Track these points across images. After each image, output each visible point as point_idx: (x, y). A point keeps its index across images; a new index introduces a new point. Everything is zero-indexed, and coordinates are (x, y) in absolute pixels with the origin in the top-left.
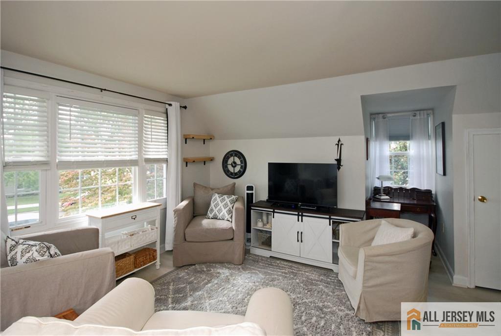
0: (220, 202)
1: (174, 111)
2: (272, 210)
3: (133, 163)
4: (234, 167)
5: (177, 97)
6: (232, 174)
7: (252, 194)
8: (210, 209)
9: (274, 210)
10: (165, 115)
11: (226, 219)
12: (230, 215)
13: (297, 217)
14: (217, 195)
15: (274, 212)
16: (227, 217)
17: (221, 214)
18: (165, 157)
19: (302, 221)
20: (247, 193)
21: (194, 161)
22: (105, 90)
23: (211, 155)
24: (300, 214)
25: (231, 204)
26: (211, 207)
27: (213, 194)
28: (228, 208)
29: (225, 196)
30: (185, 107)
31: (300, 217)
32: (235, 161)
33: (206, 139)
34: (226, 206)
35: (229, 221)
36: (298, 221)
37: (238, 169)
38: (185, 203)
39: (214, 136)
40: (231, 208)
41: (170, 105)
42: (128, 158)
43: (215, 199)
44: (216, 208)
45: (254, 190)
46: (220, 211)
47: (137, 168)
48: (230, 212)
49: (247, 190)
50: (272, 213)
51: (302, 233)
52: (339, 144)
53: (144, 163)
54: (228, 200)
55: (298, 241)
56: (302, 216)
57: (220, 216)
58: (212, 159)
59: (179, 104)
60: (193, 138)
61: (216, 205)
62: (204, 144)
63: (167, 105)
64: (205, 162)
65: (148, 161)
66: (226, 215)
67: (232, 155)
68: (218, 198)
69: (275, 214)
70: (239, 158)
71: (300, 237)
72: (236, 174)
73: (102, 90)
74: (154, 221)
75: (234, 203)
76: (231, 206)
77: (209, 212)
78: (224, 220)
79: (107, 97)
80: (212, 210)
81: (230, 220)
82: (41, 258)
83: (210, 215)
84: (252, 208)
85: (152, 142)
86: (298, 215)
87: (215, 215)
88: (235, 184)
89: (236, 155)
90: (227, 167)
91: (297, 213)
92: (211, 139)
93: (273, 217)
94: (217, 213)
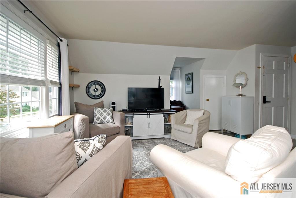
0: (103, 113)
2: (133, 114)
3: (43, 83)
6: (94, 96)
7: (115, 107)
8: (96, 118)
9: (134, 114)
11: (110, 122)
14: (99, 109)
15: (134, 115)
17: (106, 120)
19: (150, 117)
20: (112, 107)
22: (31, 12)
24: (149, 113)
25: (111, 112)
27: (95, 109)
29: (106, 109)
31: (149, 115)
32: (97, 87)
34: (108, 114)
36: (148, 117)
41: (61, 40)
42: (39, 78)
43: (98, 111)
44: (101, 116)
45: (116, 104)
46: (105, 118)
49: (112, 105)
51: (150, 123)
52: (160, 80)
53: (50, 84)
54: (108, 111)
55: (148, 128)
56: (150, 114)
57: (105, 121)
58: (79, 86)
61: (101, 114)
62: (72, 75)
65: (52, 82)
66: (110, 119)
71: (149, 125)
72: (98, 96)
76: (111, 114)
77: (95, 120)
78: (108, 123)
80: (98, 118)
81: (113, 122)
83: (97, 121)
87: (102, 121)
91: (147, 114)
93: (134, 118)
94: (103, 120)
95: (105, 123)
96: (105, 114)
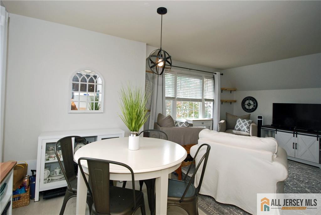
0: (242, 123)
1: (217, 76)
2: (275, 129)
3: (200, 100)
4: (249, 106)
5: (219, 69)
6: (248, 110)
7: (261, 121)
8: (236, 126)
10: (213, 79)
11: (246, 131)
12: (248, 129)
13: (293, 134)
14: (240, 119)
15: (276, 131)
16: (246, 130)
17: (243, 129)
18: (213, 98)
19: (297, 137)
20: (258, 120)
21: (226, 102)
22: (192, 69)
23: (234, 99)
24: (295, 132)
25: (249, 124)
26: (236, 125)
27: (237, 119)
28: (247, 126)
29: (245, 120)
30: (222, 74)
31: (295, 135)
32: (250, 102)
33: (232, 91)
34: (246, 124)
35: (247, 132)
36: (294, 137)
37: (251, 107)
38: (223, 121)
39: (237, 89)
40: (249, 126)
41: (216, 74)
42: (198, 98)
43: (239, 121)
44: (240, 125)
45: (263, 118)
46: (242, 127)
47: (201, 103)
48: (248, 128)
49: (258, 118)
50: (275, 131)
51: (296, 144)
53: (204, 101)
54: (247, 122)
55: (293, 148)
56: (297, 134)
58: (235, 101)
59: (219, 73)
60: (226, 90)
61: (240, 124)
62: (231, 93)
63: (214, 74)
64: (231, 103)
65: (206, 100)
66: (246, 129)
67: (248, 99)
68: (241, 120)
69: (277, 132)
70: (253, 101)
71: (295, 146)
72: (250, 110)
73: (190, 69)
74: (210, 127)
75: (251, 123)
77: (235, 127)
78: (244, 131)
79: (192, 72)
80: (237, 126)
81: (249, 132)
82: (186, 126)
83: (236, 129)
84: (262, 127)
85: (207, 91)
86: (294, 133)
88: (250, 115)
89: (250, 99)
90: (244, 106)
91: (293, 132)
92: (235, 90)
94: (240, 128)
95: (242, 131)
96: (243, 124)
